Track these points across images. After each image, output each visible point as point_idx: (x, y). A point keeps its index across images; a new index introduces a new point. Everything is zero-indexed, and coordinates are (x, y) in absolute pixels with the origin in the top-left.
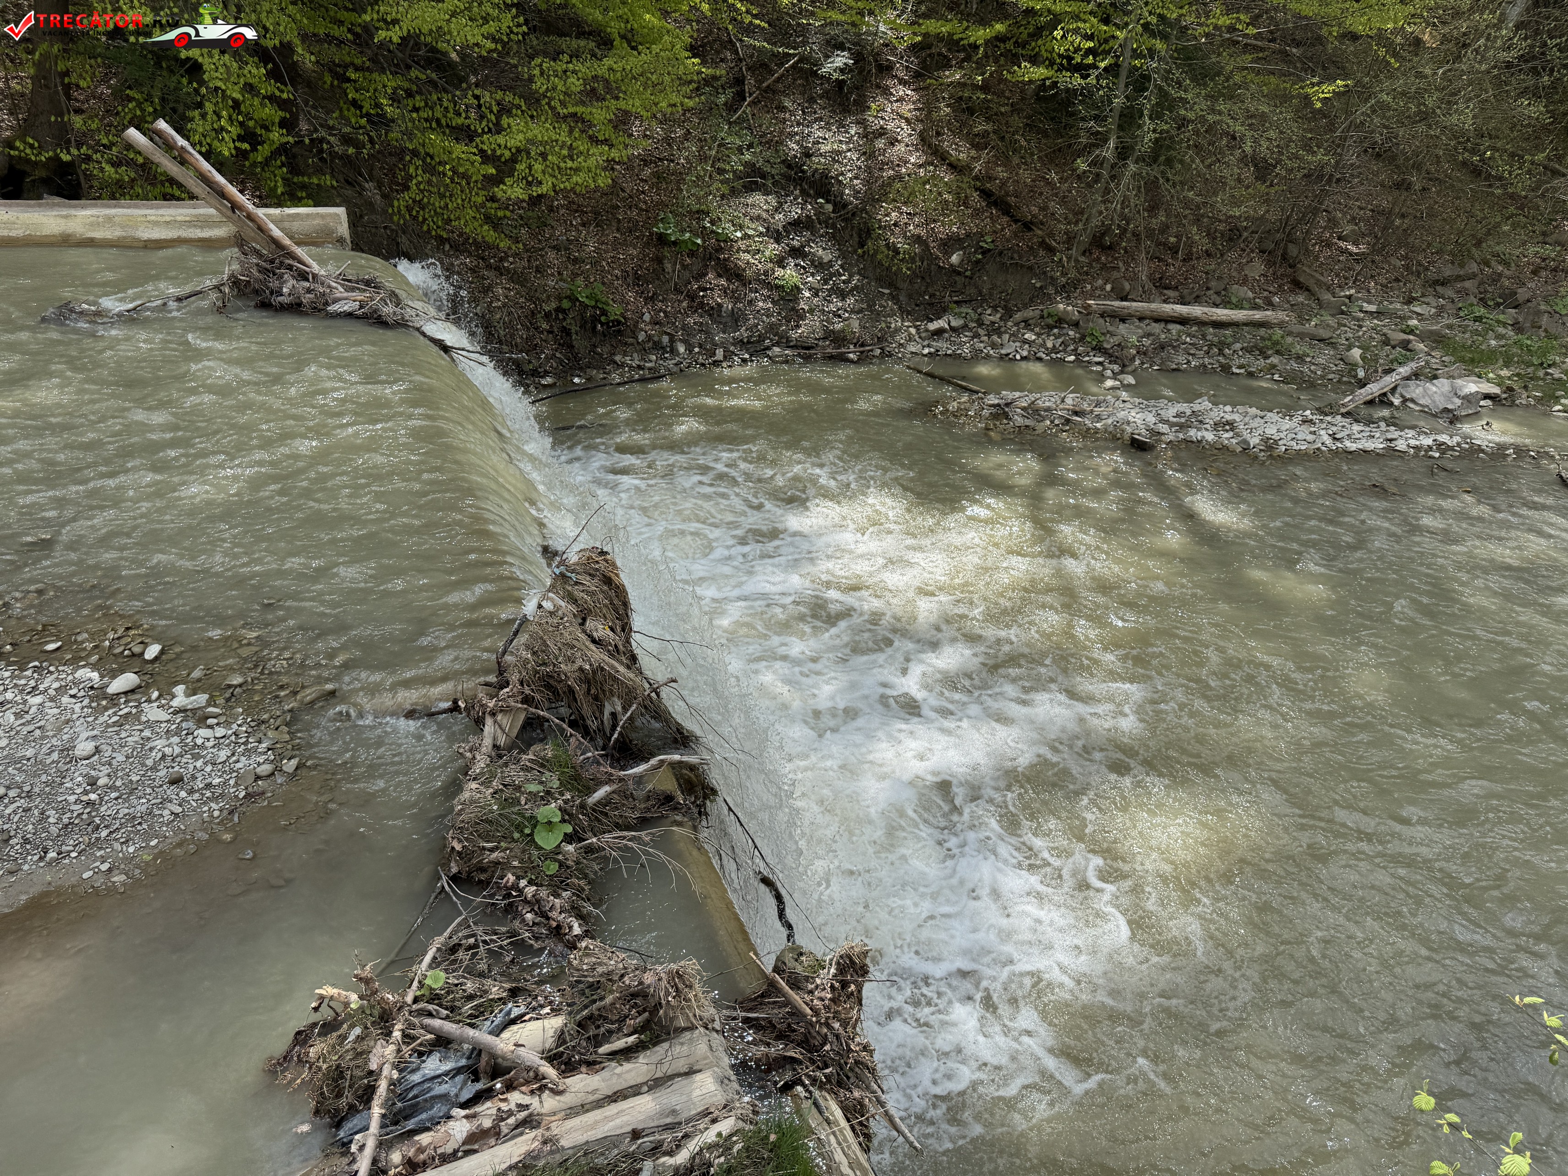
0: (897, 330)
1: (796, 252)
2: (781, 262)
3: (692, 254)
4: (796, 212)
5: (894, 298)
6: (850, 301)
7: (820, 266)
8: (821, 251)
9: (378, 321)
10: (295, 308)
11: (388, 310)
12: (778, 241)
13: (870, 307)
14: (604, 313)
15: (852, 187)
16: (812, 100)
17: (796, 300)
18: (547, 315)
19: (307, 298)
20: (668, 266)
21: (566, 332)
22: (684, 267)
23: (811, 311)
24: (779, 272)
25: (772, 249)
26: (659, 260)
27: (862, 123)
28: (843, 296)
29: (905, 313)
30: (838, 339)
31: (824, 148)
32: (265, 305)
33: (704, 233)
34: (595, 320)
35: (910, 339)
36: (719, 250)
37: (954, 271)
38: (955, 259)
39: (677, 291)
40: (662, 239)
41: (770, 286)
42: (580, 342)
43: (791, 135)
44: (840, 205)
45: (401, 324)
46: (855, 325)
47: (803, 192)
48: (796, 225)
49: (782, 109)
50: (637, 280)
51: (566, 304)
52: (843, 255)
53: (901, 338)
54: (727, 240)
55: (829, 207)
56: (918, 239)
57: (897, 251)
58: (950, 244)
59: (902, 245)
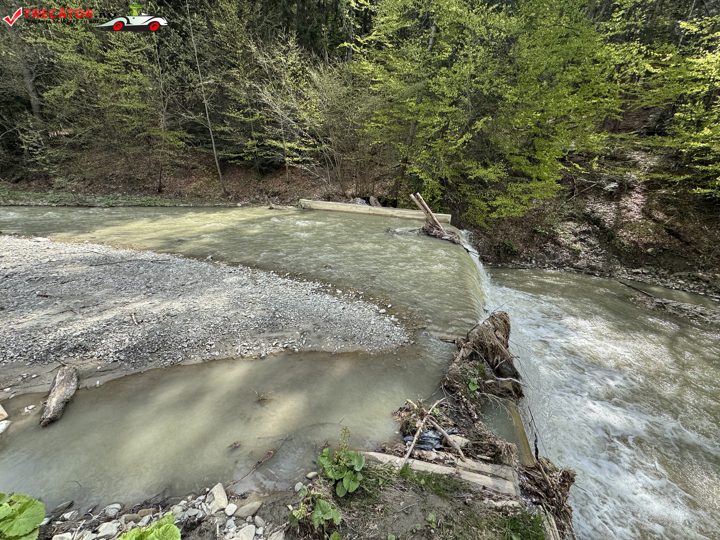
0: (618, 270)
1: (581, 240)
2: (575, 242)
3: (544, 236)
4: (585, 229)
5: (618, 259)
6: (600, 257)
7: (590, 245)
8: (591, 241)
9: (453, 242)
10: (435, 236)
11: (456, 240)
12: (576, 236)
13: (608, 261)
14: (512, 248)
15: (609, 223)
16: (599, 196)
17: (579, 254)
18: (495, 247)
19: (438, 234)
20: (535, 239)
21: (499, 252)
22: (540, 240)
23: (584, 258)
24: (574, 245)
25: (573, 238)
26: (533, 237)
27: (618, 204)
28: (597, 255)
29: (622, 264)
30: (593, 268)
31: (600, 211)
32: (428, 235)
33: (550, 231)
34: (508, 250)
35: (623, 273)
36: (554, 236)
37: (648, 254)
38: (649, 250)
39: (537, 246)
40: (535, 231)
41: (570, 249)
42: (502, 255)
43: (588, 206)
44: (602, 228)
45: (459, 244)
46: (601, 265)
47: (589, 223)
48: (584, 232)
49: (587, 198)
50: (524, 241)
51: (501, 245)
52: (600, 243)
53: (620, 272)
54: (557, 234)
55: (598, 228)
56: (634, 242)
57: (623, 245)
58: (647, 246)
59: (625, 242)
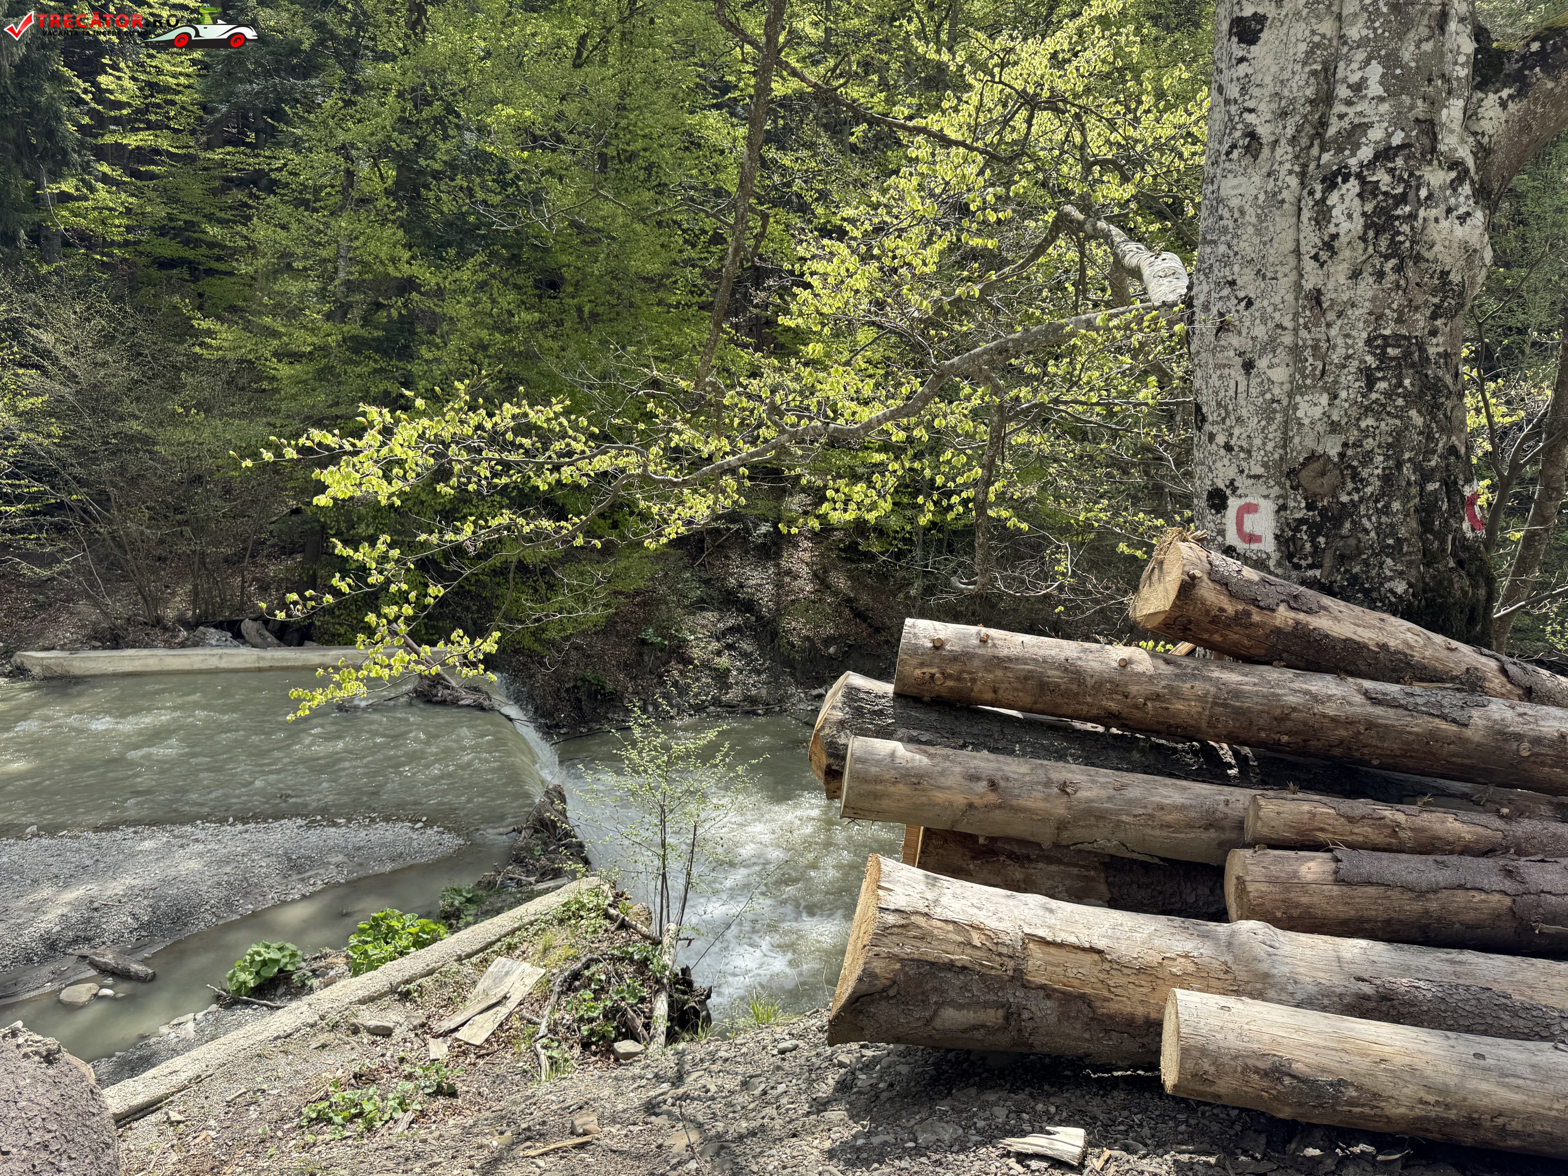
0: (792, 695)
1: (730, 647)
2: (719, 653)
3: (661, 650)
4: (731, 622)
5: (792, 675)
6: (764, 676)
7: (744, 655)
8: (746, 646)
9: (481, 708)
10: (443, 703)
11: (486, 703)
12: (718, 640)
13: (776, 680)
14: (603, 688)
15: (767, 607)
16: (747, 552)
17: (727, 676)
18: (567, 690)
19: (449, 698)
20: (646, 658)
21: (579, 700)
22: (657, 658)
23: (737, 683)
24: (717, 660)
25: (715, 645)
26: (641, 655)
27: (778, 566)
28: (759, 673)
29: (798, 684)
30: (753, 701)
31: (751, 582)
32: (429, 702)
33: (672, 637)
34: (597, 692)
35: (801, 700)
36: (680, 647)
37: (830, 657)
38: (832, 650)
39: (651, 673)
40: (643, 642)
41: (710, 669)
42: (586, 705)
43: (732, 574)
44: (759, 618)
45: (492, 709)
46: (764, 692)
47: (738, 610)
48: (731, 630)
49: (727, 557)
50: (626, 667)
51: (579, 683)
52: (761, 648)
53: (795, 700)
54: (685, 640)
55: (753, 619)
56: (807, 638)
57: (793, 646)
58: (828, 641)
59: (796, 640)
